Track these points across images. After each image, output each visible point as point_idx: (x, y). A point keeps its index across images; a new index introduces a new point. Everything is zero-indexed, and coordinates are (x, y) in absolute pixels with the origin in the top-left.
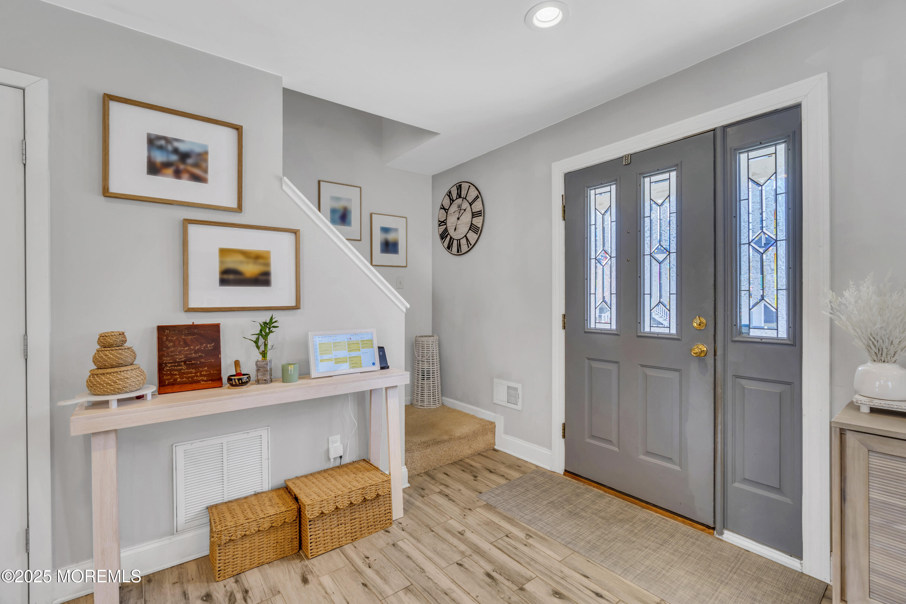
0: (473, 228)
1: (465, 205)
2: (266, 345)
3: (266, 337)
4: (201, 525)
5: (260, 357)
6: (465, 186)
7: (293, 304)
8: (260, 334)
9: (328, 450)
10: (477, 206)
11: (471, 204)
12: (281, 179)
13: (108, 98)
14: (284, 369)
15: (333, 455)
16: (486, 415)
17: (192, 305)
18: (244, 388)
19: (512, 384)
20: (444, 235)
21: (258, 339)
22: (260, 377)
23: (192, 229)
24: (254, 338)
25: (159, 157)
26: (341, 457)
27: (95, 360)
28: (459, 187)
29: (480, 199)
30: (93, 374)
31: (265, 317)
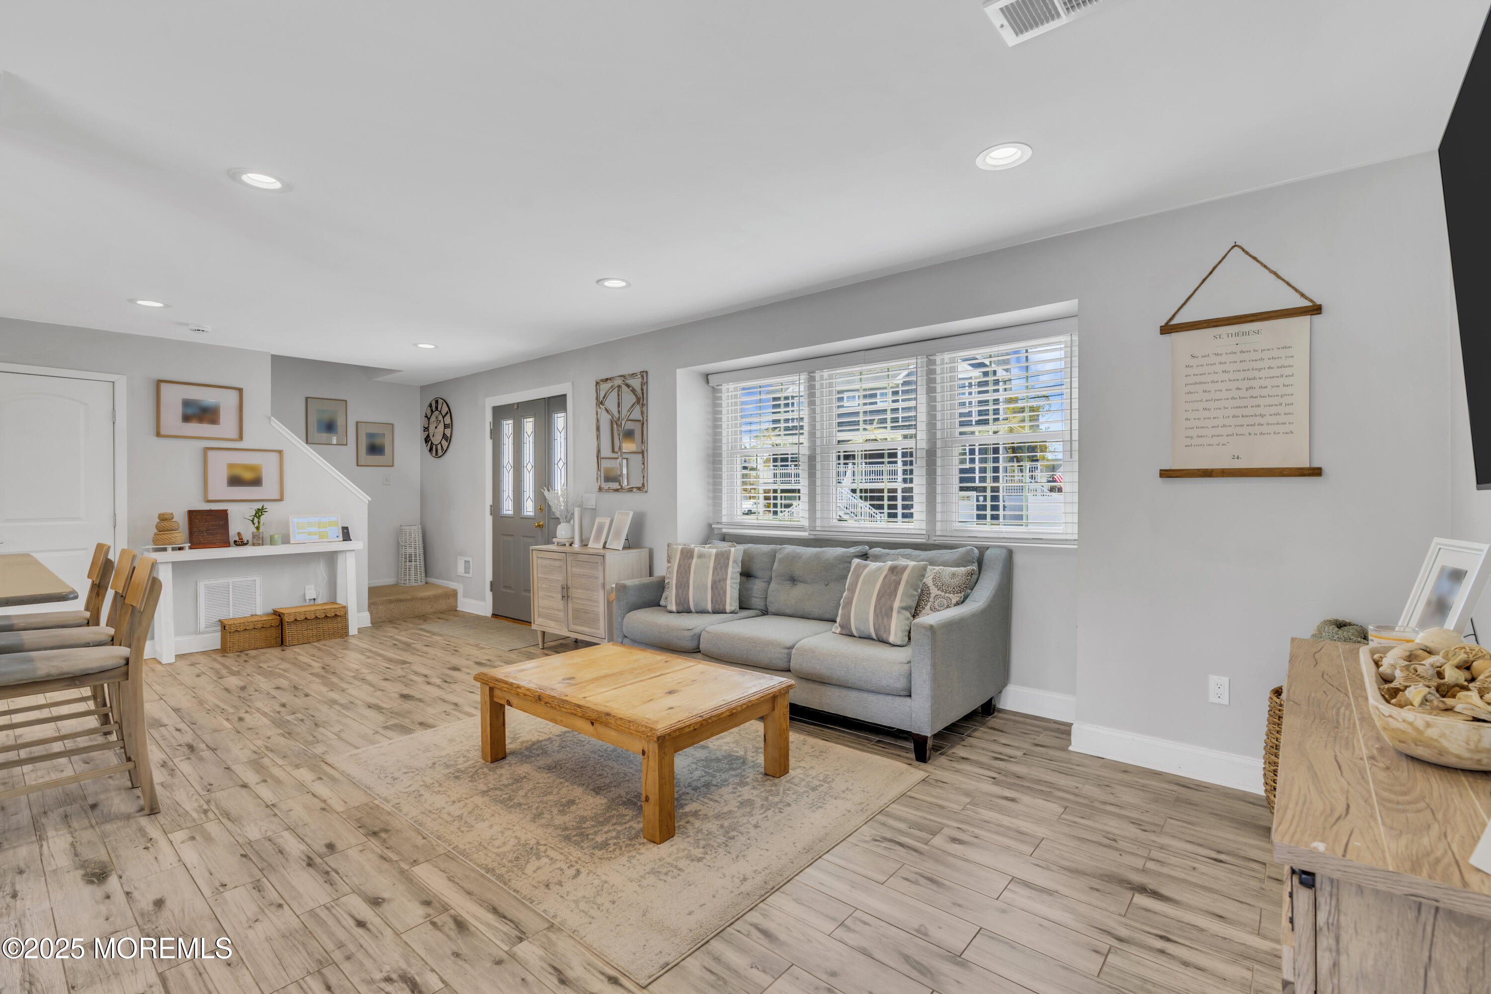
0: (444, 436)
1: (440, 418)
2: (259, 522)
3: (259, 517)
4: (215, 631)
5: (255, 530)
6: (440, 401)
7: (278, 497)
8: (255, 516)
9: (305, 594)
10: (447, 420)
11: (443, 417)
12: (270, 418)
13: (159, 382)
14: (272, 538)
15: (308, 597)
16: (453, 585)
17: (210, 498)
18: (245, 547)
19: (467, 559)
20: (427, 439)
21: (254, 519)
22: (255, 542)
23: (210, 454)
24: (251, 518)
25: (190, 411)
26: (314, 599)
27: (157, 527)
28: (437, 402)
29: (449, 414)
30: (155, 534)
31: (259, 506)
